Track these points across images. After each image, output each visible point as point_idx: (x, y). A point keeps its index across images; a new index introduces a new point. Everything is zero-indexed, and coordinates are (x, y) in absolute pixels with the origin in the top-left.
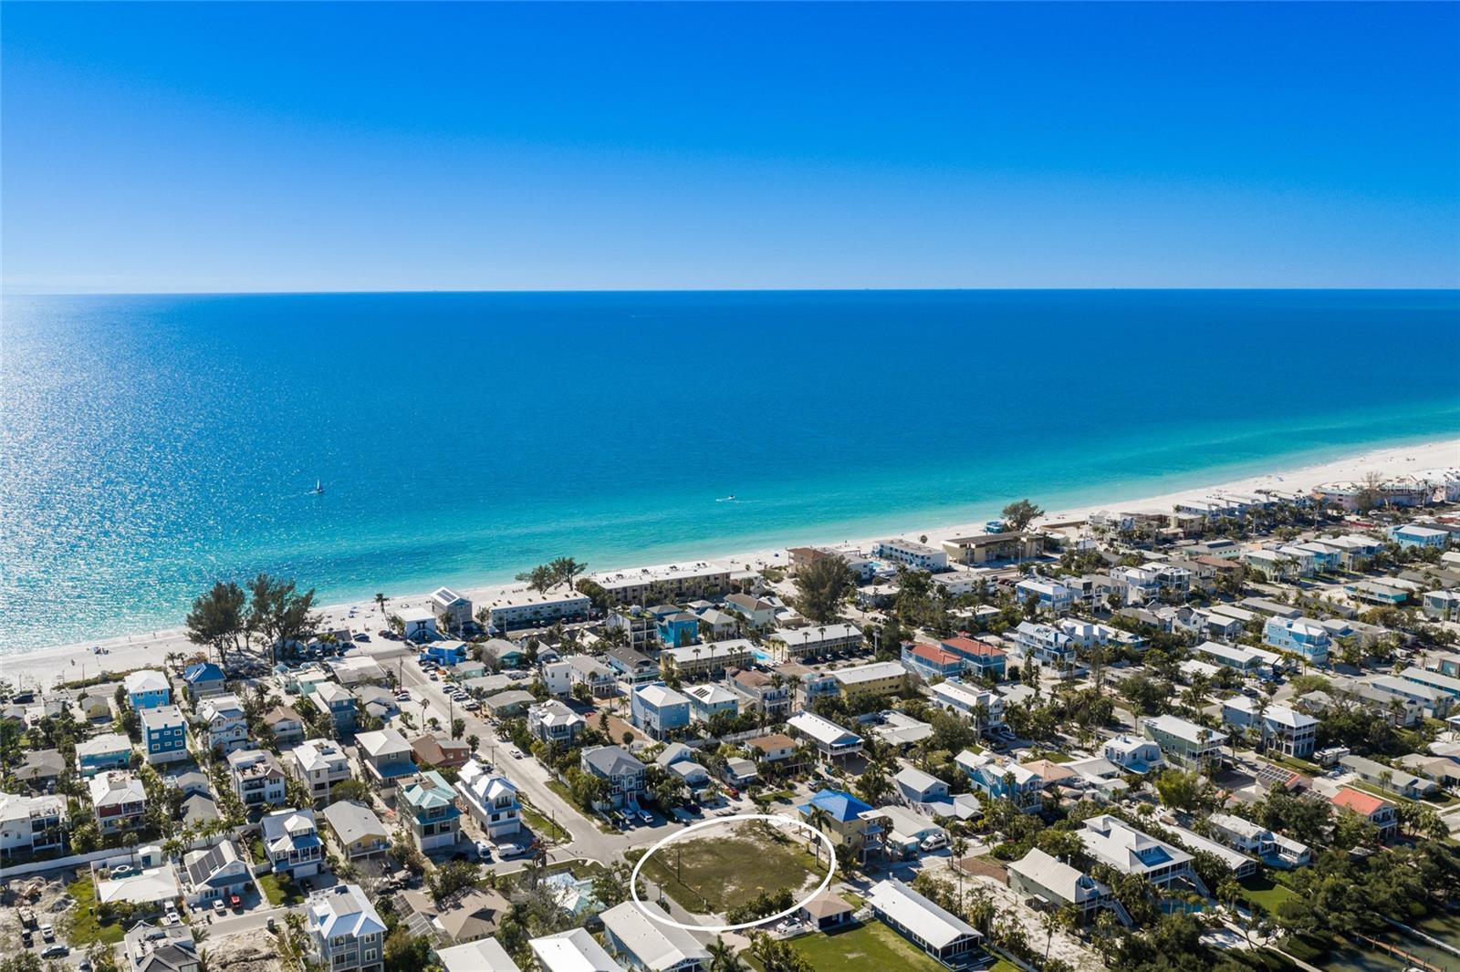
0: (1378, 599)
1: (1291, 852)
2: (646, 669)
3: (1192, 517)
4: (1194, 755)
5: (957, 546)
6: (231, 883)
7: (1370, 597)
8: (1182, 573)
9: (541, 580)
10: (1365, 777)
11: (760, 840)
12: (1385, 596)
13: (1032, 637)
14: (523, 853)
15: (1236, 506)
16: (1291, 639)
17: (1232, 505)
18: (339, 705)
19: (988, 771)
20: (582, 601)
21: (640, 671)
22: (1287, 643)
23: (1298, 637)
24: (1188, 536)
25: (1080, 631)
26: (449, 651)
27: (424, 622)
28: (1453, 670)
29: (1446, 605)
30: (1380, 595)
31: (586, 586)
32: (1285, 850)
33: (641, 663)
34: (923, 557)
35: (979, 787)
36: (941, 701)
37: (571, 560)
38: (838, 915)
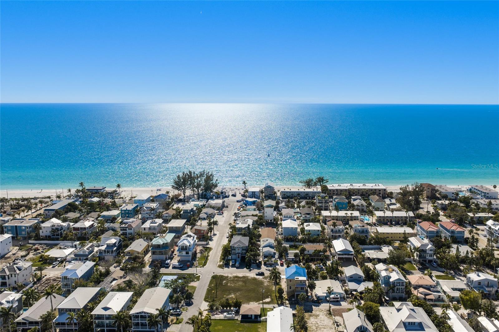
2: (308, 216)
6: (82, 257)
9: (309, 184)
14: (181, 267)
20: (318, 192)
21: (305, 217)
26: (250, 202)
27: (255, 192)
31: (324, 187)
33: (306, 213)
34: (485, 193)
38: (251, 315)
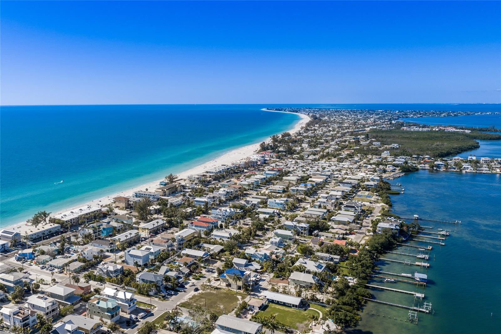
0: (278, 191)
1: (336, 259)
2: (113, 246)
3: (213, 174)
4: (291, 239)
5: (161, 190)
7: (276, 191)
8: (232, 190)
9: (36, 221)
10: (327, 237)
11: (211, 290)
12: (280, 190)
13: (217, 214)
14: (146, 315)
15: (221, 170)
16: (276, 205)
17: (220, 170)
18: (17, 282)
19: (259, 254)
20: (58, 227)
21: (111, 247)
22: (275, 206)
23: (278, 204)
24: (214, 180)
25: (228, 210)
26: (29, 253)
27: (4, 244)
28: (317, 207)
29: (296, 191)
30: (278, 190)
31: (53, 221)
32: (335, 258)
33: (110, 244)
34: (154, 196)
35: (255, 259)
36: (215, 237)
37: (45, 211)
38: (261, 305)
